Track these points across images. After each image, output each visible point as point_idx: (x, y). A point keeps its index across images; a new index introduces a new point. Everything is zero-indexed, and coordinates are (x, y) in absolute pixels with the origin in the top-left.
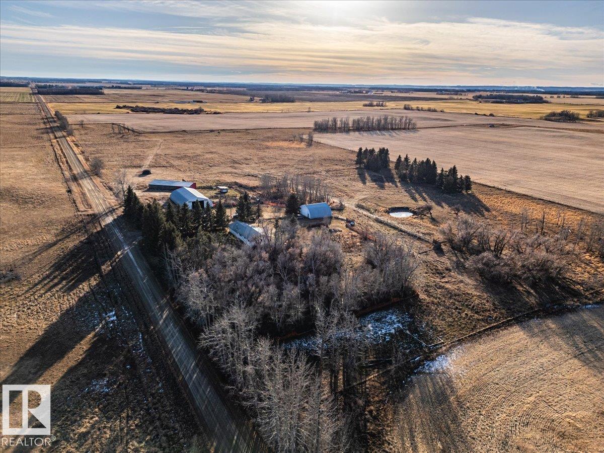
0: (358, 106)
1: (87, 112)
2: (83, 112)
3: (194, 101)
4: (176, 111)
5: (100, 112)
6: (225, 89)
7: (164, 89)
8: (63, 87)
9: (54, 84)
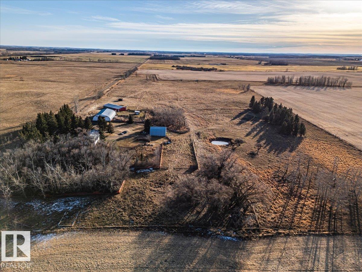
0: (333, 69)
1: (152, 68)
2: (150, 68)
3: (221, 64)
4: (201, 69)
5: (159, 69)
6: (254, 57)
7: (217, 57)
8: (166, 56)
9: (163, 54)
